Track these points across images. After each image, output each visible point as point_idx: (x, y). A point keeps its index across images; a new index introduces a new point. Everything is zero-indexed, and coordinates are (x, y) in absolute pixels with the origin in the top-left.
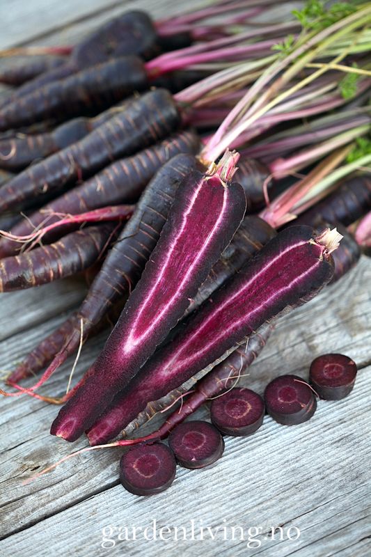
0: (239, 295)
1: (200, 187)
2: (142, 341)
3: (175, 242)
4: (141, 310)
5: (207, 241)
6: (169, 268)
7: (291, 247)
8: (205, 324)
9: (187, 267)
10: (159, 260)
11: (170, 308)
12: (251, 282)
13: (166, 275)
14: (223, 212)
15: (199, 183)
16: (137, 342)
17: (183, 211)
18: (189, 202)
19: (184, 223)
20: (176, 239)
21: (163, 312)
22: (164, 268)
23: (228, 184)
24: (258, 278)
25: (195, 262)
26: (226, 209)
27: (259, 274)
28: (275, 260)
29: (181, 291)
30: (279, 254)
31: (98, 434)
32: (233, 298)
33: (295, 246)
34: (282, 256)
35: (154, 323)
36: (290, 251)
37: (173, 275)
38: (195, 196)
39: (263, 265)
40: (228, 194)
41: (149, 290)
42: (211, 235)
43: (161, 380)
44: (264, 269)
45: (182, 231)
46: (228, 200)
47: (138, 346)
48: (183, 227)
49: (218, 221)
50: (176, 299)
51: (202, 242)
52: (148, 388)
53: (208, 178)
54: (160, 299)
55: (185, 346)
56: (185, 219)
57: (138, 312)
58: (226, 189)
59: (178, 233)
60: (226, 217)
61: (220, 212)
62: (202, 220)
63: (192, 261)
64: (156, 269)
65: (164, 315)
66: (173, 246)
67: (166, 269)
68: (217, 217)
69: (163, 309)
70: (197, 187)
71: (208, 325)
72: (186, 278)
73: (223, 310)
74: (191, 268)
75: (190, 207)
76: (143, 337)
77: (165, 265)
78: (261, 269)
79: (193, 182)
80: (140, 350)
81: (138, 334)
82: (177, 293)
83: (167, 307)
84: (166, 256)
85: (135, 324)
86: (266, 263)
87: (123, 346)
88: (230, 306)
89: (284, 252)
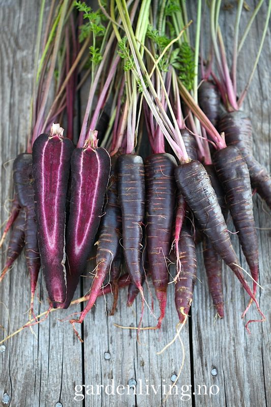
0: (45, 188)
1: (82, 156)
2: (83, 246)
3: (81, 189)
4: (76, 230)
5: (97, 184)
6: (82, 204)
7: (44, 149)
8: (44, 213)
9: (91, 200)
10: (76, 201)
11: (91, 224)
12: (43, 178)
13: (82, 208)
14: (99, 166)
15: (81, 154)
16: (80, 247)
17: (79, 171)
18: (80, 166)
19: (82, 178)
20: (80, 187)
21: (88, 228)
22: (80, 204)
23: (97, 150)
24: (44, 173)
25: (95, 196)
26: (100, 164)
27: (43, 172)
28: (43, 160)
29: (93, 214)
30: (42, 156)
31: (59, 296)
32: (43, 191)
33: (45, 147)
34: (45, 155)
35: (86, 235)
36: (45, 151)
37: (86, 208)
38: (82, 161)
39: (41, 167)
40: (99, 155)
41: (77, 218)
42: (98, 179)
43: (55, 251)
44: (43, 168)
45: (82, 182)
46: (100, 159)
47: (82, 249)
48: (82, 180)
49: (99, 171)
50: (92, 219)
51: (94, 185)
52: (54, 259)
53: (85, 150)
54: (84, 221)
55: (46, 229)
56: (81, 175)
57: (75, 231)
58: (96, 153)
59: (80, 184)
60: (102, 168)
61: (98, 166)
62: (90, 173)
63: (93, 197)
64: (76, 206)
65: (89, 229)
66: (80, 192)
67: (81, 204)
68: (97, 169)
69: (87, 226)
70: (81, 157)
71: (46, 212)
72: (93, 206)
73: (45, 200)
74: (94, 200)
75: (82, 168)
76: (82, 243)
77: (80, 203)
78: (42, 169)
79: (78, 155)
80: (83, 250)
81: (79, 243)
82: (92, 216)
83: (89, 224)
84: (79, 198)
85: (76, 239)
86: (41, 165)
87: (74, 251)
88: (45, 196)
89: (44, 154)
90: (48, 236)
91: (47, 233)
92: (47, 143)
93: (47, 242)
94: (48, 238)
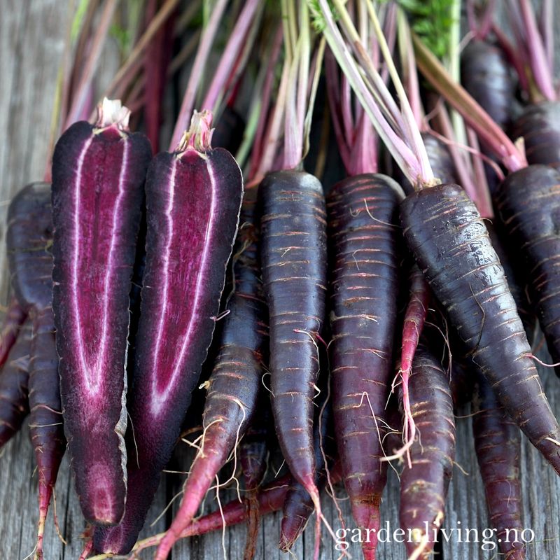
1: (174, 170)
2: (170, 394)
3: (168, 252)
4: (156, 354)
5: (208, 236)
6: (172, 289)
7: (82, 157)
9: (194, 278)
10: (156, 282)
11: (192, 338)
12: (77, 226)
13: (171, 298)
14: (214, 191)
15: (170, 165)
16: (165, 397)
17: (164, 208)
18: (166, 195)
19: (171, 224)
20: (167, 247)
21: (184, 347)
22: (165, 290)
23: (208, 154)
24: (79, 216)
25: (202, 268)
26: (217, 187)
27: (77, 212)
28: (78, 184)
29: (197, 312)
30: (75, 175)
31: (106, 506)
33: (84, 152)
34: (82, 173)
35: (178, 364)
36: (84, 161)
37: (180, 297)
38: (172, 184)
39: (72, 201)
40: (213, 167)
41: (157, 324)
42: (210, 226)
43: (99, 401)
44: (77, 203)
45: (171, 234)
46: (216, 174)
47: (168, 401)
48: (171, 229)
49: (213, 205)
50: (195, 324)
51: (201, 239)
53: (180, 156)
54: (174, 332)
56: (170, 218)
58: (208, 161)
59: (167, 239)
60: (220, 197)
61: (211, 193)
63: (197, 269)
64: (155, 294)
65: (187, 350)
66: (166, 258)
67: (169, 290)
68: (210, 200)
69: (182, 342)
70: (170, 172)
72: (198, 292)
74: (200, 277)
75: (171, 201)
76: (170, 387)
77: (166, 286)
78: (74, 206)
79: (163, 168)
80: (172, 403)
81: (162, 385)
82: (194, 316)
83: (186, 339)
84: (162, 274)
85: (154, 376)
86: (72, 195)
89: (80, 169)
90: (84, 366)
91: (82, 358)
92: (88, 143)
93: (80, 380)
94: (85, 370)
